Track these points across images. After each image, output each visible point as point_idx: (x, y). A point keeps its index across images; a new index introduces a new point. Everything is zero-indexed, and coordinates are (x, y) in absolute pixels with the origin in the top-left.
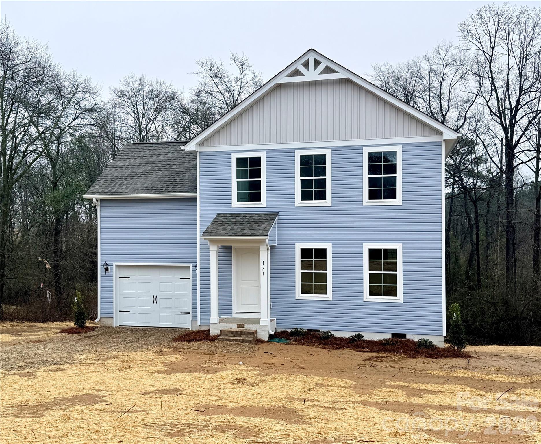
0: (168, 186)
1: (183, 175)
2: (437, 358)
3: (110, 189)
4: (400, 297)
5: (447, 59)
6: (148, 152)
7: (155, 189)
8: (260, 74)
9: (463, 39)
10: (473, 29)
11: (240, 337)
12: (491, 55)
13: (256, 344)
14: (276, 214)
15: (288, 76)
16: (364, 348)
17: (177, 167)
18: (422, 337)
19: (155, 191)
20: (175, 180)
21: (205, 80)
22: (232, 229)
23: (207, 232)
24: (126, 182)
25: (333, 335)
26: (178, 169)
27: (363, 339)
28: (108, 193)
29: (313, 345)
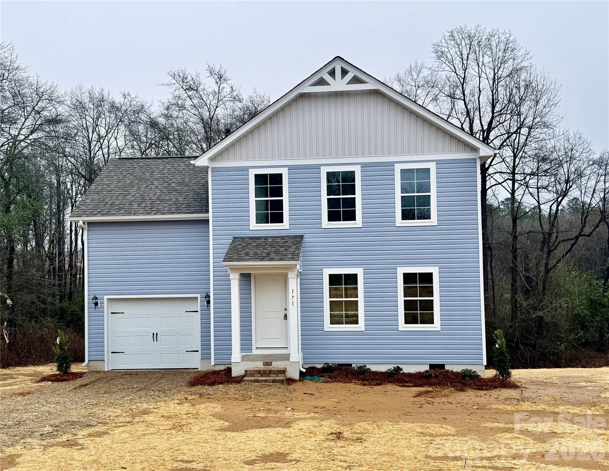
0: (170, 207)
1: (186, 193)
2: (486, 390)
3: (99, 210)
4: (437, 325)
5: (419, 80)
6: (139, 168)
7: (155, 209)
8: (238, 88)
9: (437, 61)
10: (446, 50)
11: (269, 376)
12: (463, 77)
13: (289, 384)
14: (302, 237)
15: (312, 85)
16: (407, 382)
17: (177, 185)
18: (464, 367)
19: (155, 212)
20: (177, 200)
21: (177, 93)
22: (256, 254)
23: (228, 258)
24: (117, 202)
25: (369, 369)
26: (178, 187)
27: (401, 372)
28: (98, 215)
29: (351, 382)
